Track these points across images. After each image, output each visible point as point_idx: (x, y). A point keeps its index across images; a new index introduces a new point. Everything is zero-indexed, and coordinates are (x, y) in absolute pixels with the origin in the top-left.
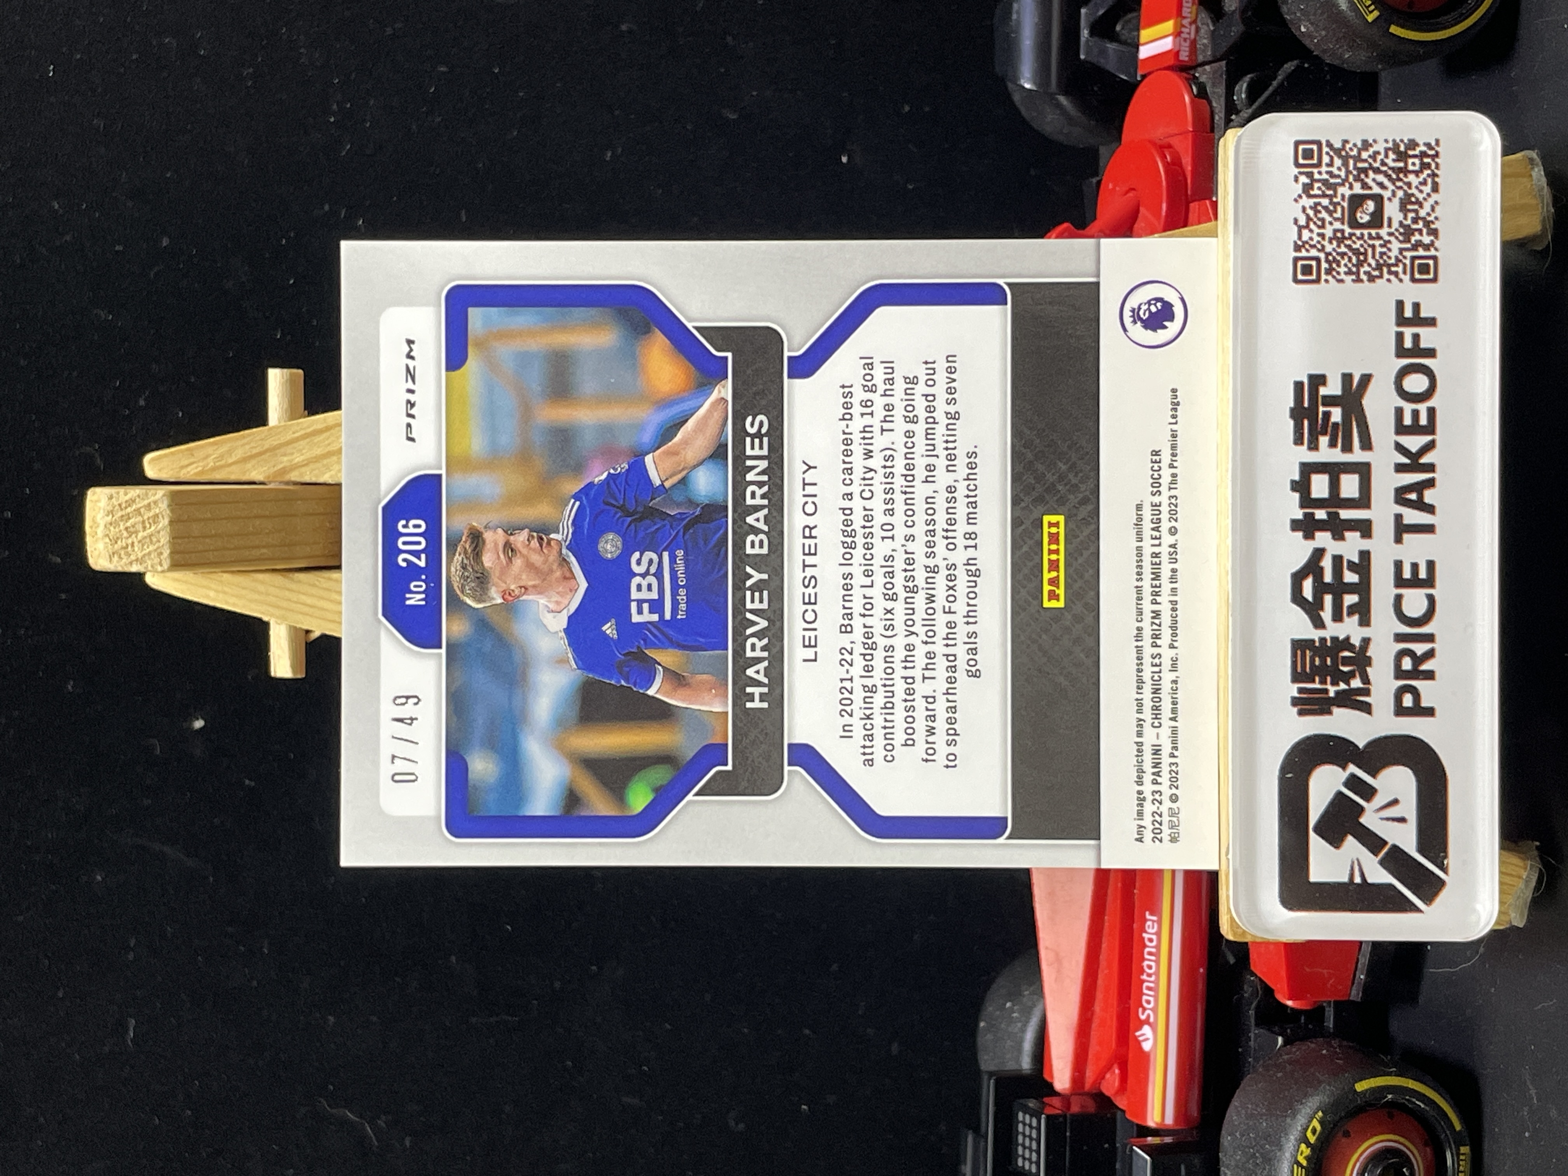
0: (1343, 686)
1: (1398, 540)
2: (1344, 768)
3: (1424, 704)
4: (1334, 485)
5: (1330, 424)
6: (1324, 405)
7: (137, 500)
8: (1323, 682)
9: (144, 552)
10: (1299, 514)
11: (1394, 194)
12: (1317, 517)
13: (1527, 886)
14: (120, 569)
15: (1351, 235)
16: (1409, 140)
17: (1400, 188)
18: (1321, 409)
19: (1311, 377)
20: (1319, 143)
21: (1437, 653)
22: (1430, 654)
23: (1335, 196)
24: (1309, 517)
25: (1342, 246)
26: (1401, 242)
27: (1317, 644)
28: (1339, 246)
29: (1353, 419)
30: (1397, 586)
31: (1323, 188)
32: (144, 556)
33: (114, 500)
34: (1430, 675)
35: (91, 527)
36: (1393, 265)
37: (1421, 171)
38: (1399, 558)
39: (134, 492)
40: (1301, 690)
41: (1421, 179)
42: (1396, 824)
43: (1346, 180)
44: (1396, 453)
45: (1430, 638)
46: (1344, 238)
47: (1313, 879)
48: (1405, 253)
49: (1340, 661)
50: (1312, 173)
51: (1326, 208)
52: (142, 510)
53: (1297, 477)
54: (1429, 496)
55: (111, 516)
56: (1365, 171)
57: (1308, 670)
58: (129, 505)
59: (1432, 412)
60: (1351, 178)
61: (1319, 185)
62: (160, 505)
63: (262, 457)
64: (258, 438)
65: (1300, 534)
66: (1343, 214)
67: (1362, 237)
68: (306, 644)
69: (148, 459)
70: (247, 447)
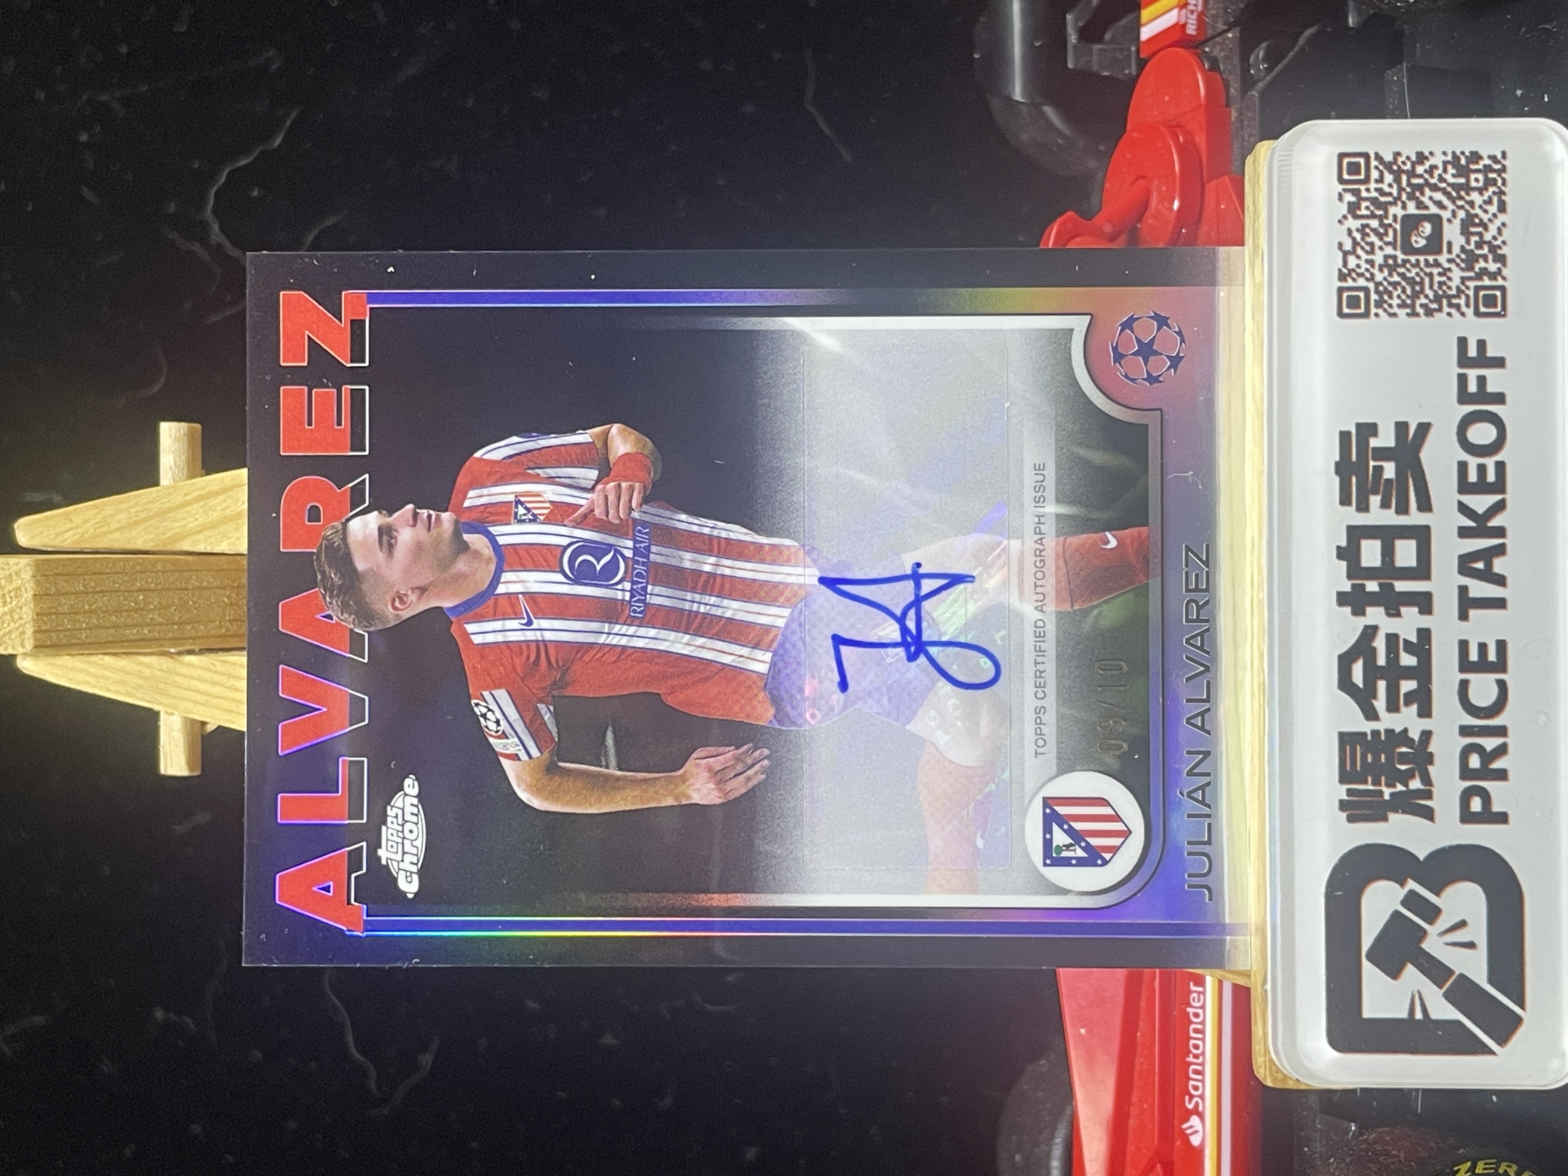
0: (1400, 788)
1: (1463, 616)
2: (1402, 884)
3: (1496, 808)
4: (1388, 552)
5: (1382, 481)
6: (1374, 459)
8: (1377, 782)
9: (4, 631)
10: (1346, 586)
11: (1454, 214)
12: (1367, 590)
15: (1405, 262)
16: (1472, 153)
17: (1462, 207)
18: (1372, 463)
19: (1359, 426)
20: (1366, 156)
21: (1511, 749)
22: (1502, 750)
23: (1387, 217)
24: (1359, 589)
25: (1395, 274)
26: (1462, 269)
27: (1369, 738)
28: (1390, 275)
29: (1409, 475)
30: (1462, 670)
31: (1372, 208)
32: (4, 635)
34: (1502, 775)
36: (1454, 296)
37: (1486, 189)
38: (1464, 638)
41: (1486, 198)
43: (1399, 198)
44: (1460, 515)
45: (1501, 731)
46: (1396, 265)
47: (1367, 1014)
48: (1468, 283)
49: (1396, 757)
50: (1359, 190)
51: (1374, 230)
53: (1344, 543)
54: (1499, 565)
56: (1420, 188)
57: (1359, 768)
60: (1404, 197)
61: (1368, 204)
62: (23, 576)
63: (151, 522)
64: (145, 501)
65: (1348, 610)
66: (1395, 238)
67: (1417, 264)
68: (200, 737)
69: (20, 525)
70: (133, 511)
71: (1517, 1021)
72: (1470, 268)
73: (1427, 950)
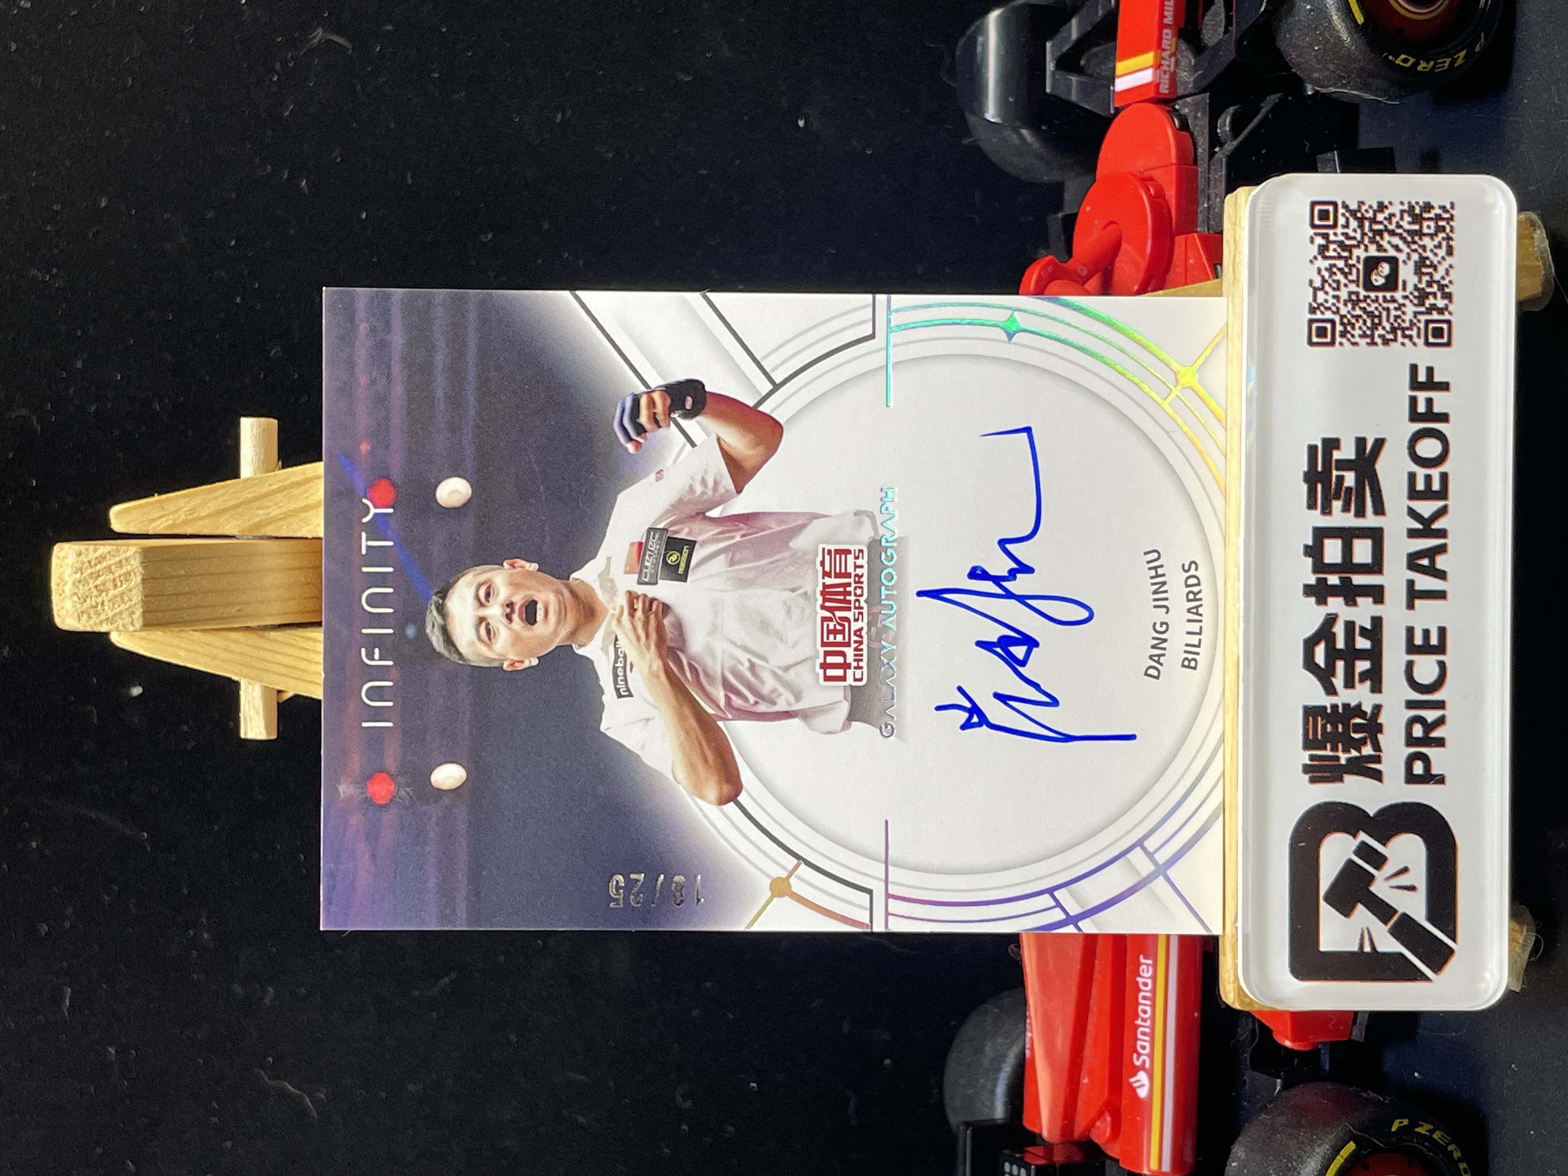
0: (1354, 753)
1: (1411, 606)
2: (1354, 836)
3: (1434, 772)
4: (1348, 551)
5: (1344, 489)
6: (1337, 469)
7: (108, 556)
8: (1334, 749)
9: (115, 611)
10: (1312, 580)
11: (1409, 258)
12: (1330, 582)
13: (1524, 951)
14: (89, 629)
15: (1366, 297)
16: (1425, 203)
17: (1415, 251)
18: (1335, 473)
19: (1325, 441)
20: (1335, 204)
21: (1448, 720)
22: (1441, 721)
23: (1350, 258)
24: (1322, 582)
25: (1357, 308)
26: (1415, 305)
27: (1329, 711)
28: (1353, 309)
29: (1367, 483)
30: (1409, 652)
31: (1339, 250)
32: (115, 615)
33: (83, 556)
34: (1440, 742)
35: (58, 585)
36: (1407, 329)
37: (1436, 235)
38: (1410, 624)
39: (104, 547)
40: (1312, 758)
41: (1436, 243)
42: (1406, 892)
43: (1361, 242)
44: (1409, 518)
45: (1441, 705)
46: (1359, 300)
47: (1324, 947)
48: (1420, 317)
49: (1351, 727)
50: (1328, 235)
51: (1341, 270)
52: (113, 567)
53: (1310, 542)
54: (1441, 562)
55: (79, 574)
56: (1380, 233)
57: (1319, 737)
58: (99, 562)
59: (1444, 477)
60: (1366, 241)
61: (1335, 246)
62: (132, 562)
63: (238, 510)
64: (232, 490)
66: (1358, 277)
67: (1376, 300)
68: (278, 704)
69: (114, 511)
70: (221, 500)
71: (1451, 951)
72: (1423, 305)
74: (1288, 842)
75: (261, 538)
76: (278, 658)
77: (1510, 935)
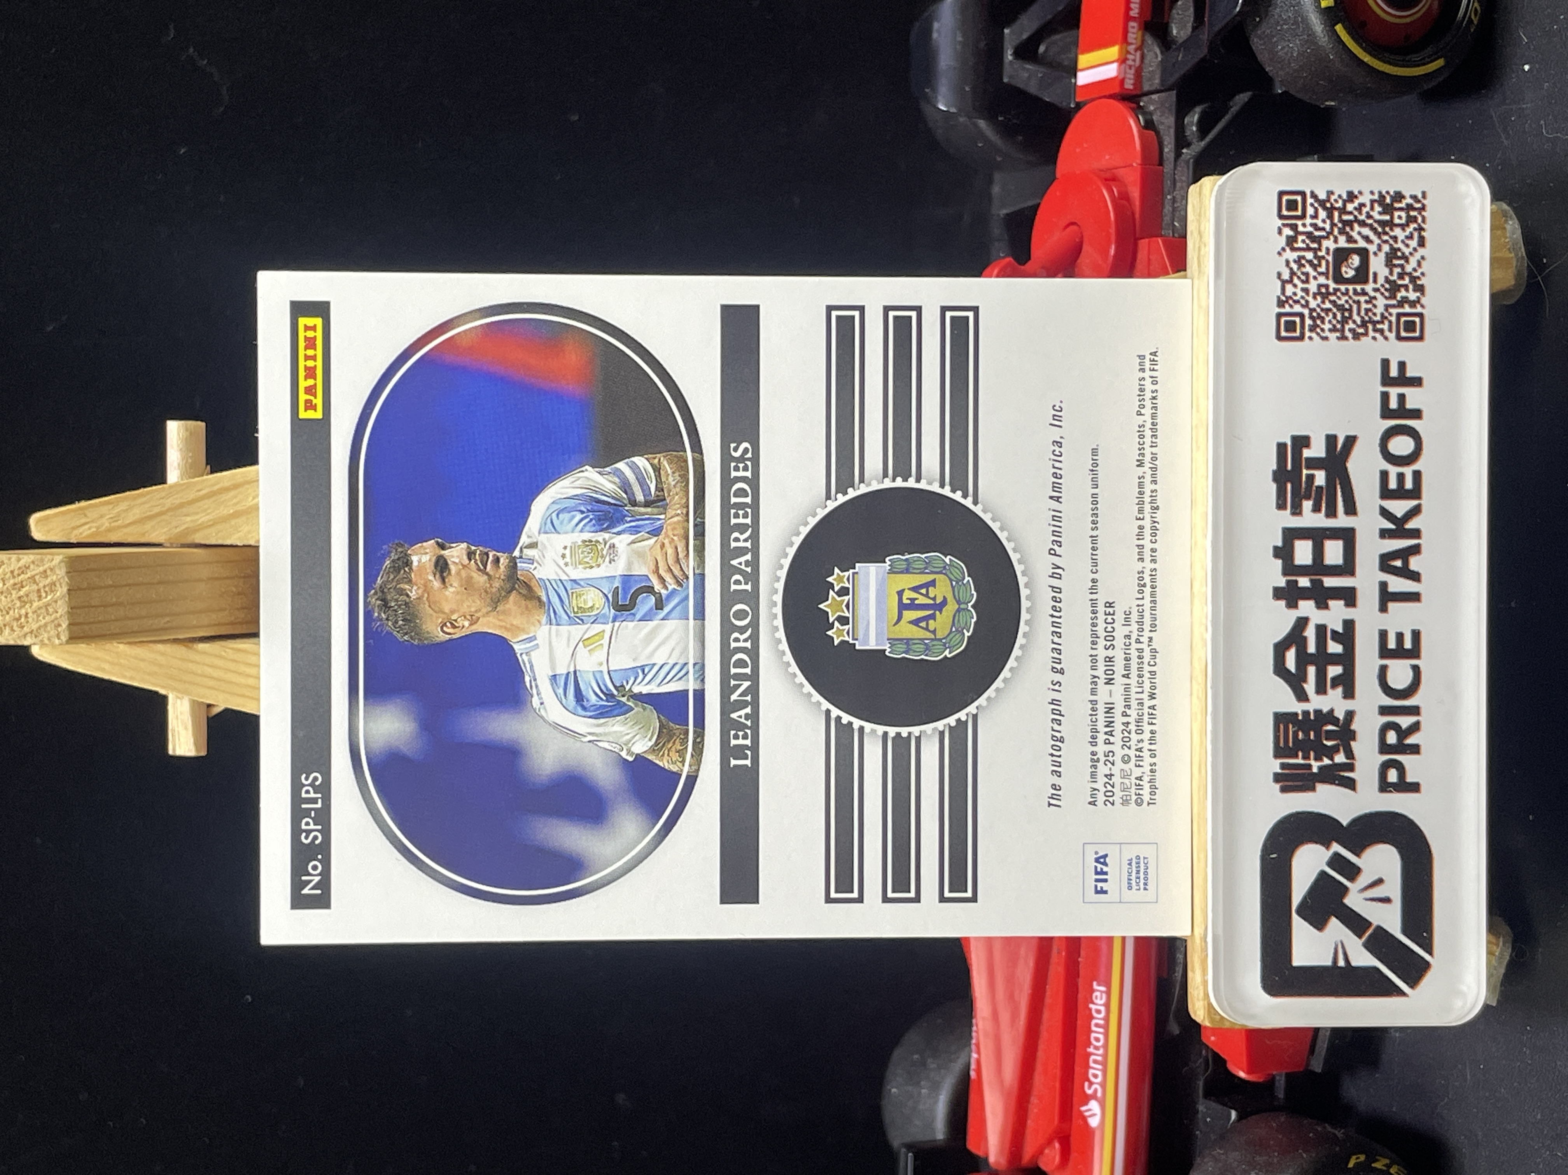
0: (1326, 761)
1: (1383, 609)
2: (1328, 847)
3: (1409, 779)
4: (1318, 552)
5: (1314, 488)
6: (1308, 468)
7: (32, 566)
8: (1306, 757)
9: (40, 624)
10: (1282, 582)
11: (1380, 248)
12: (1300, 585)
13: (1500, 963)
14: (11, 643)
15: (1336, 290)
16: (1395, 192)
17: (1386, 242)
18: (1305, 472)
19: (1295, 439)
20: (1303, 194)
21: (1423, 726)
22: (1415, 728)
23: (1320, 249)
24: (1292, 585)
25: (1327, 302)
26: (1386, 298)
27: (1300, 718)
28: (1323, 302)
29: (1338, 482)
30: (1382, 656)
31: (1307, 241)
32: (39, 628)
34: (1415, 749)
36: (1378, 322)
37: (1408, 225)
38: (1384, 628)
41: (1407, 233)
42: (1380, 904)
43: (1331, 233)
44: (1381, 518)
45: (1415, 711)
46: (1329, 294)
47: (1295, 963)
48: (1391, 310)
49: (1323, 735)
50: (1296, 225)
51: (1310, 262)
52: (38, 577)
53: (1280, 544)
54: (1414, 563)
56: (1349, 223)
57: (1291, 745)
58: (23, 572)
59: (1417, 475)
60: (1336, 231)
61: (1304, 237)
62: (57, 572)
63: (164, 517)
64: (158, 496)
65: (1283, 603)
66: (1328, 268)
67: (1346, 293)
68: (208, 718)
69: (34, 519)
70: (147, 506)
71: (1427, 966)
72: (1395, 297)
73: (1350, 905)
74: (1259, 853)
75: (190, 546)
76: (209, 671)
77: (1487, 948)
